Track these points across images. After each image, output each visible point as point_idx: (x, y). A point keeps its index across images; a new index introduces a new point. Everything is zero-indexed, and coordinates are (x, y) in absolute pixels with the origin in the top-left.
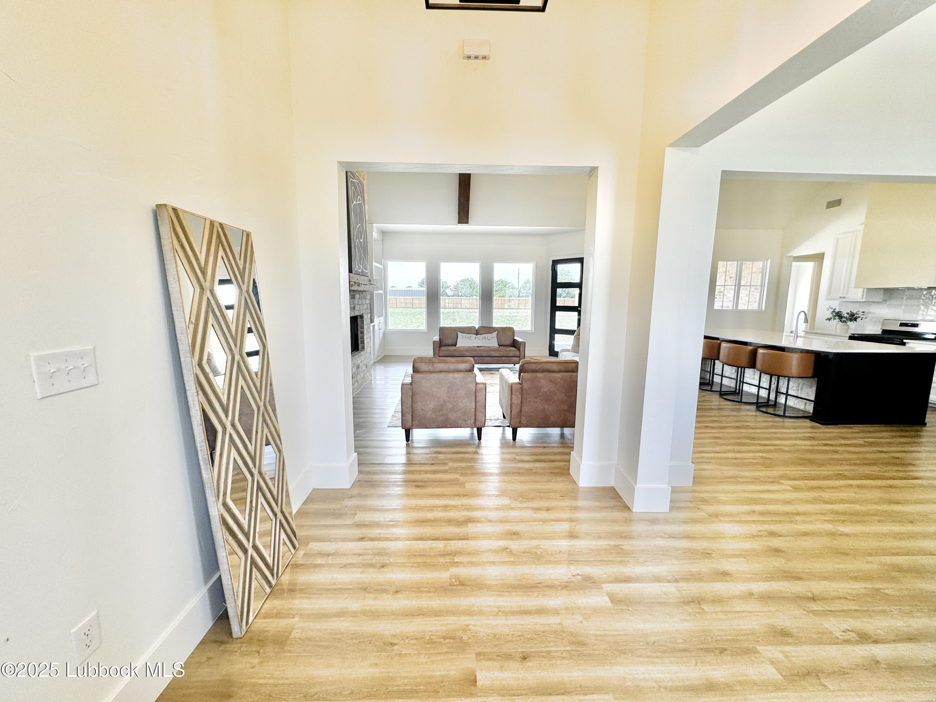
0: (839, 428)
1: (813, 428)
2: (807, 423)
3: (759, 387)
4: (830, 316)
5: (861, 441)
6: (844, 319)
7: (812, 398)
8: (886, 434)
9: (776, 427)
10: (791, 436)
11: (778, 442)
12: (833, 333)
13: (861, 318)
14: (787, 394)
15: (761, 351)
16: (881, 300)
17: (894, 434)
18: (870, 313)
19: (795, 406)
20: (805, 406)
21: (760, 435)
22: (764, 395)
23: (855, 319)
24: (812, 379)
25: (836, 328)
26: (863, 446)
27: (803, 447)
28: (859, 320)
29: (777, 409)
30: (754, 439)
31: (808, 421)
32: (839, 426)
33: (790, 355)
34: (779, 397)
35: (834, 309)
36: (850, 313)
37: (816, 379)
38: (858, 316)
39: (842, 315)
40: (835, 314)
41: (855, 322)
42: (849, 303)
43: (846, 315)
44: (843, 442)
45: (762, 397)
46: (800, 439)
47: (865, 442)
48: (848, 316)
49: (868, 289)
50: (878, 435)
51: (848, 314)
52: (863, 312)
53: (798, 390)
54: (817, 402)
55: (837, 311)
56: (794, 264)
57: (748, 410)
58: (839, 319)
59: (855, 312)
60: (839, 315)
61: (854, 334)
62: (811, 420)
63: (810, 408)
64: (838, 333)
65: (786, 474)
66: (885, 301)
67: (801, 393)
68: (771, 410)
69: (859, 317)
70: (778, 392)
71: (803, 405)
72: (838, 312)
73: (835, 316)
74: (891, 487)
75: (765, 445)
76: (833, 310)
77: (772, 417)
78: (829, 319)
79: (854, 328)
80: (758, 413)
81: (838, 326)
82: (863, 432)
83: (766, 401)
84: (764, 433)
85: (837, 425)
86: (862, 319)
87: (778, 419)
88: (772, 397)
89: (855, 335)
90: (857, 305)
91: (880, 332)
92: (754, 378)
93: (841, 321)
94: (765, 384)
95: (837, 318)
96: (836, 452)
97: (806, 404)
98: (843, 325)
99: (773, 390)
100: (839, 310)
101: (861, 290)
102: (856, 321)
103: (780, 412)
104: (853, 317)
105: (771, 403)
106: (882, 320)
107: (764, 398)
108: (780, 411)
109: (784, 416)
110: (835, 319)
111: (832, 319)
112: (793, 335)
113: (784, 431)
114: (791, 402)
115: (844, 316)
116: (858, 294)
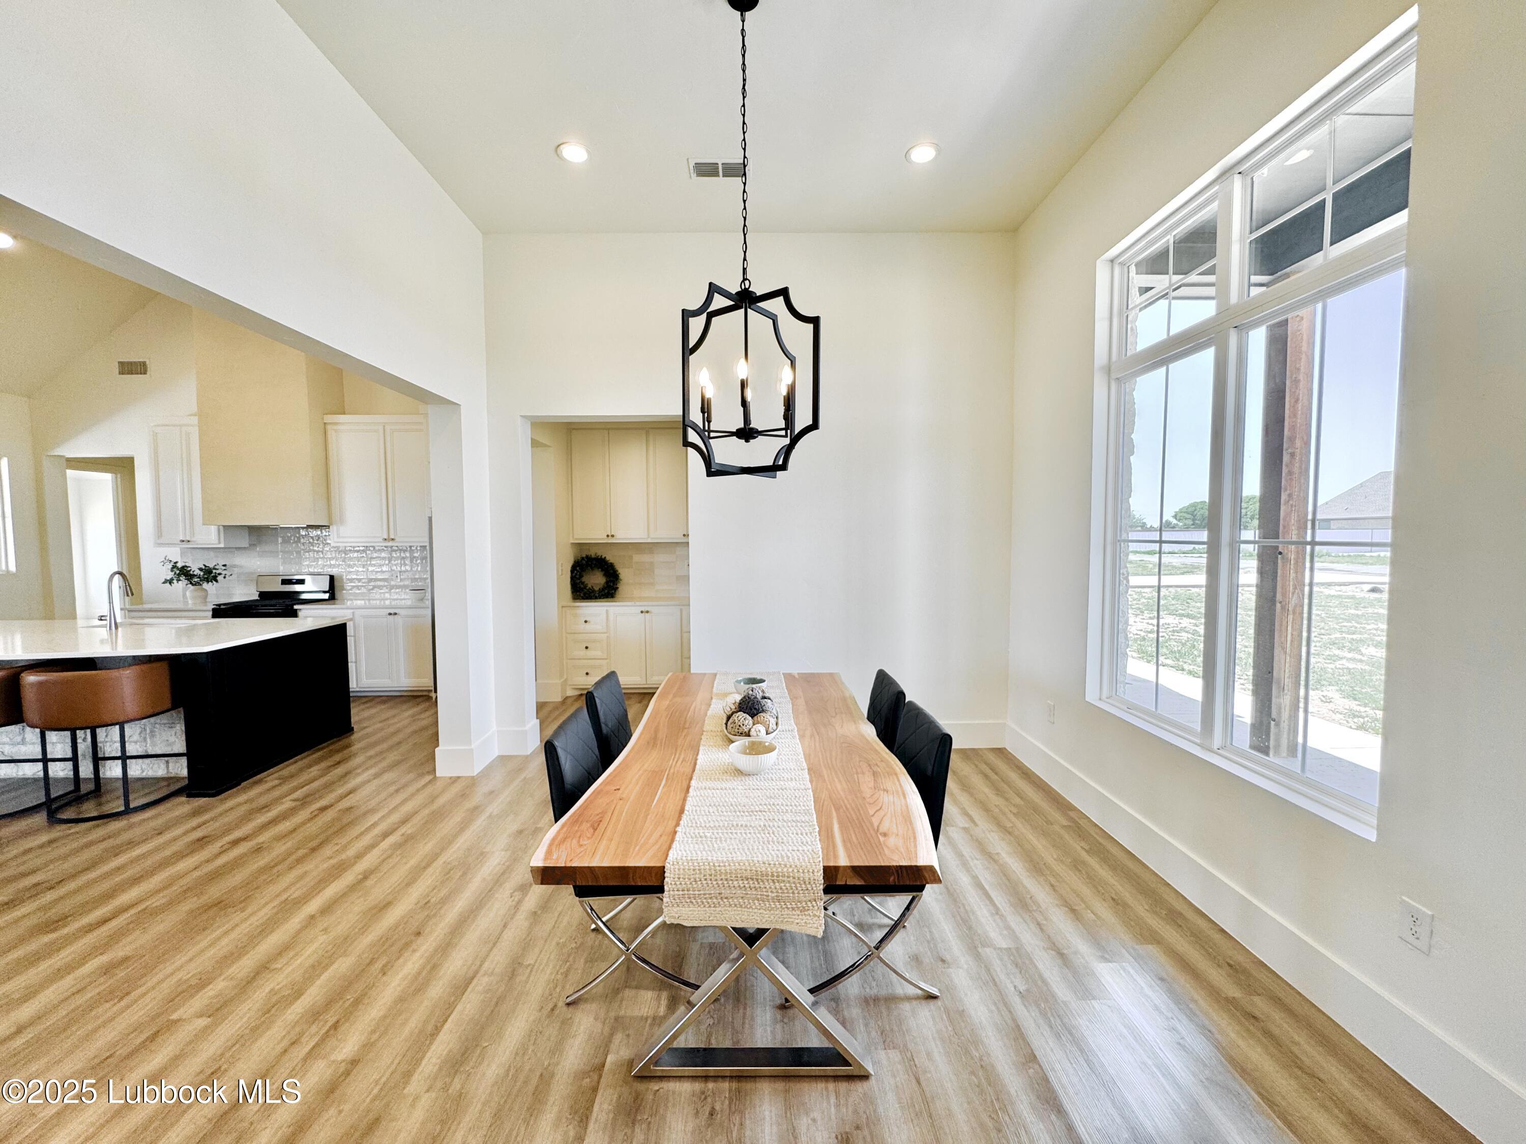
0: (245, 789)
1: (196, 813)
2: (182, 806)
3: (45, 760)
4: (170, 575)
5: (287, 804)
6: (196, 580)
7: (180, 746)
8: (315, 771)
9: (116, 852)
10: (158, 857)
11: (133, 893)
12: (180, 606)
13: (223, 576)
14: (124, 758)
15: (30, 678)
16: (247, 545)
17: (324, 765)
18: (235, 566)
19: (144, 775)
20: (168, 767)
21: (80, 898)
22: (61, 774)
23: (215, 579)
24: (173, 712)
25: (184, 595)
26: (293, 811)
27: (196, 874)
28: (220, 578)
29: (103, 799)
30: (63, 920)
31: (183, 799)
32: (243, 784)
33: (114, 673)
34: (104, 766)
35: (176, 563)
36: (203, 567)
37: (181, 709)
38: (218, 572)
39: (191, 572)
40: (178, 572)
41: (214, 582)
42: (198, 550)
43: (197, 572)
44: (262, 819)
45: (58, 780)
46: (180, 856)
47: (295, 800)
48: (202, 574)
49: (224, 526)
50: (305, 777)
51: (201, 569)
52: (224, 565)
53: (145, 739)
54: (192, 753)
55: (179, 565)
56: (70, 472)
57: (25, 834)
58: (188, 580)
59: (211, 566)
60: (184, 573)
61: (219, 605)
62: (189, 796)
63: (180, 768)
64: (190, 606)
65: (180, 982)
66: (252, 546)
67: (154, 745)
68: (89, 809)
69: (220, 574)
70: (97, 759)
71: (163, 766)
72: (183, 567)
73: (179, 575)
74: (366, 876)
75: (105, 921)
76: (172, 564)
77: (98, 826)
78: (170, 582)
79: (217, 593)
80: (59, 831)
81: (188, 594)
82: (284, 780)
83: (71, 788)
84: (89, 885)
85: (239, 784)
86: (225, 577)
87: (115, 825)
88: (86, 770)
89: (222, 607)
90: (212, 554)
91: (257, 598)
92: (23, 742)
93: (191, 583)
94: (59, 746)
95: (183, 578)
96: (258, 850)
97: (167, 762)
98: (195, 590)
99: (84, 756)
100: (184, 564)
101: (213, 529)
102: (217, 581)
103: (111, 805)
104: (209, 575)
105: (85, 788)
106: (255, 576)
107: (65, 779)
108: (112, 800)
109: (128, 811)
110: (180, 580)
111: (175, 581)
112: (107, 623)
113: (137, 851)
114: (136, 769)
115: (195, 573)
116: (210, 536)
